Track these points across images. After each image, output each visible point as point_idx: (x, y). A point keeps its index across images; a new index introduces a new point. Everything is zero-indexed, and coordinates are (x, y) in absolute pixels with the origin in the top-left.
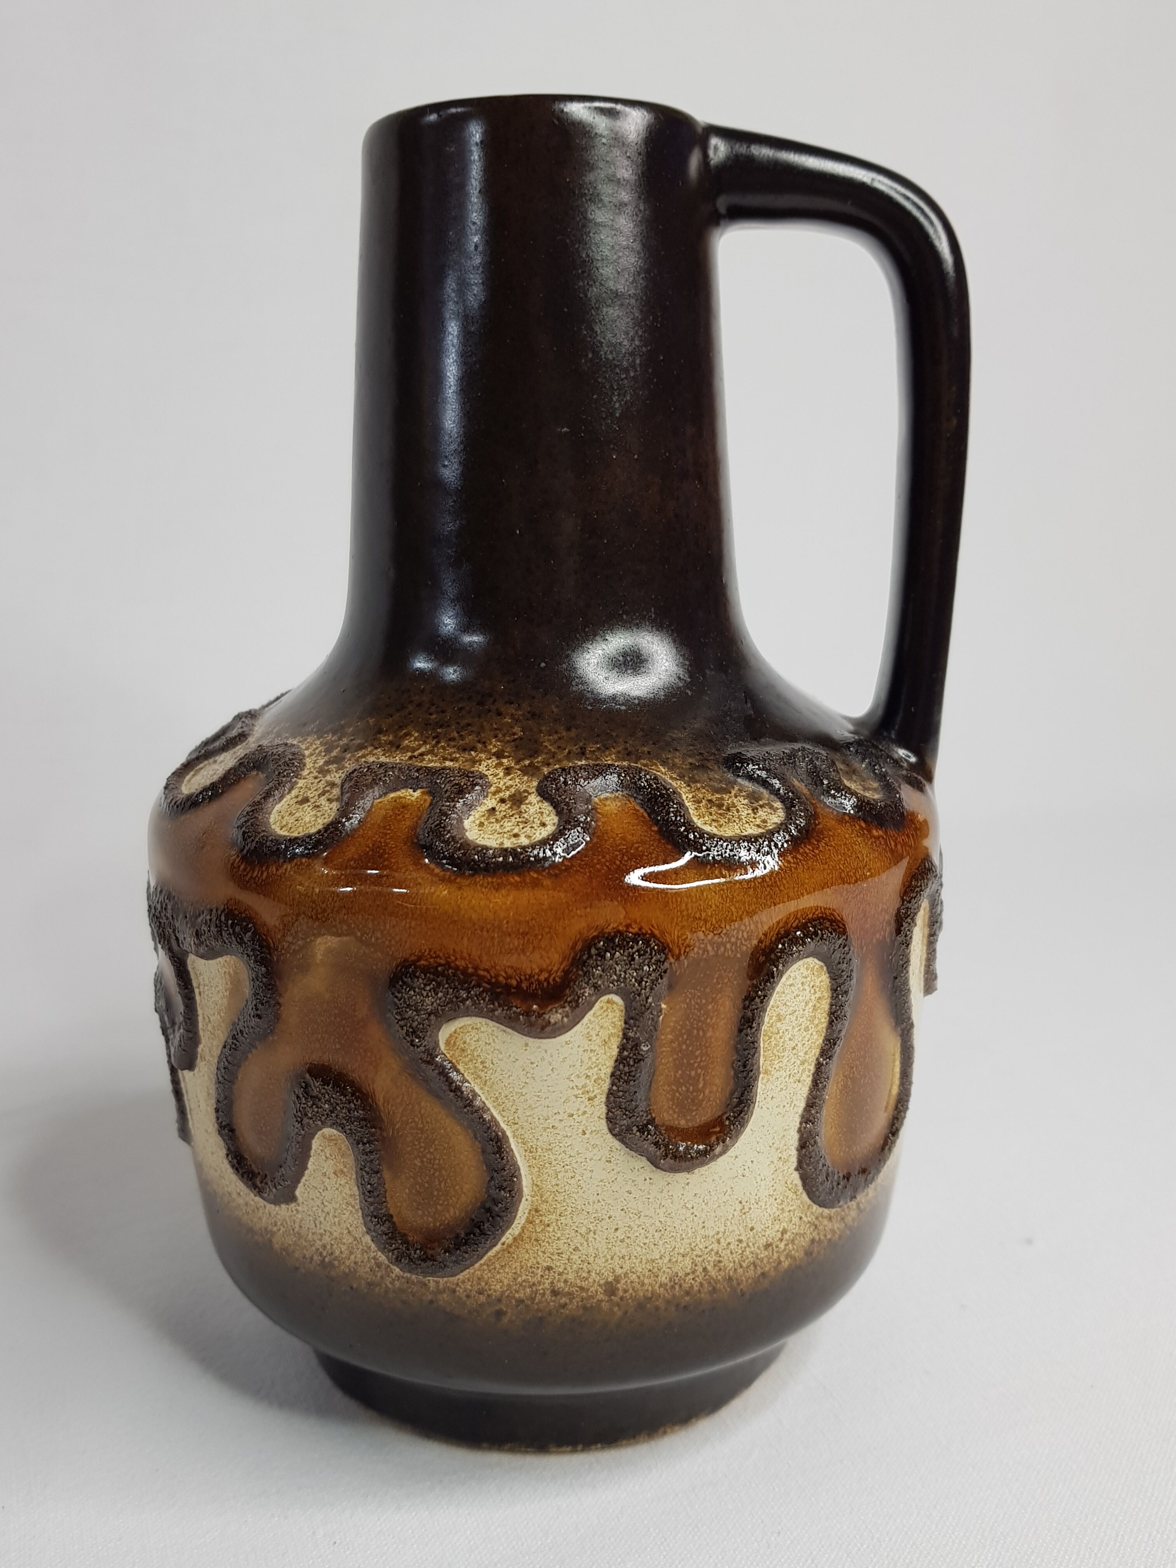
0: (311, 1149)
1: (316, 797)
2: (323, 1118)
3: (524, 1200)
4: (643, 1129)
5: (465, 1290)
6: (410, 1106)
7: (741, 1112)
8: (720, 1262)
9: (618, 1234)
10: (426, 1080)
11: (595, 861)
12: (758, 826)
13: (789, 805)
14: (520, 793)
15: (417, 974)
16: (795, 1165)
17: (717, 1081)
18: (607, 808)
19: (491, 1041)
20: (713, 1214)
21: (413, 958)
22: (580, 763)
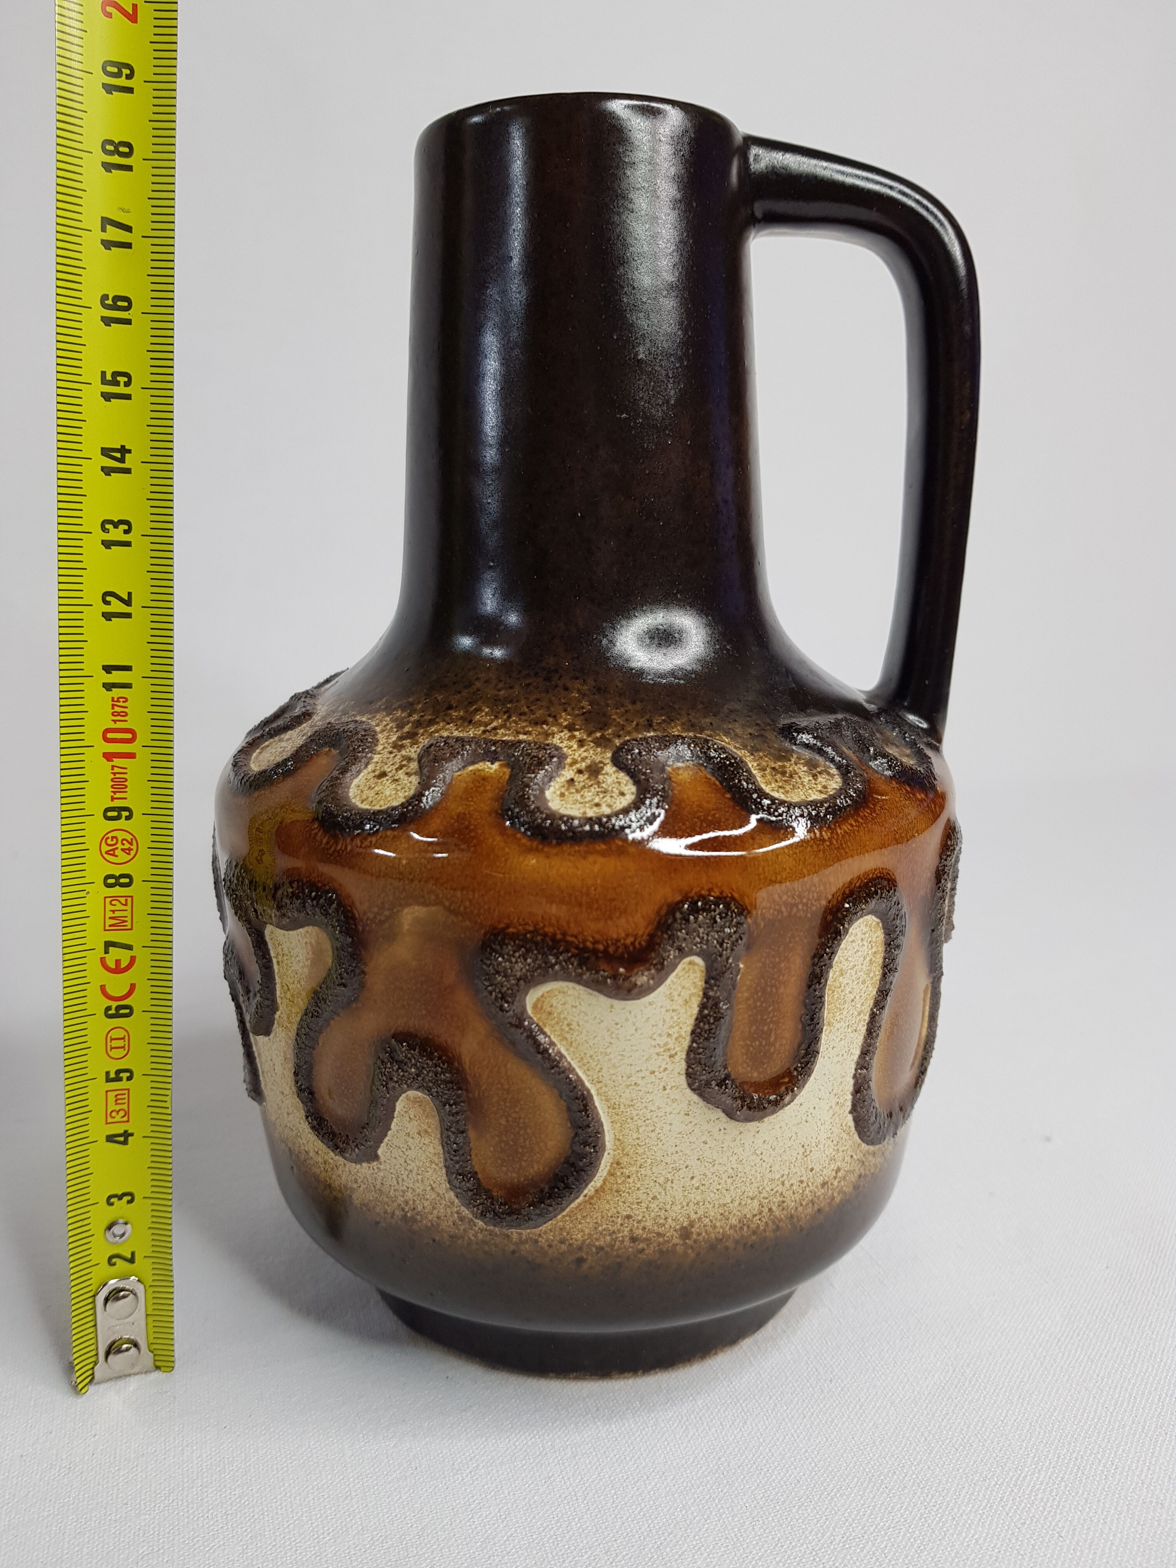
0: (394, 1111)
1: (394, 771)
2: (409, 1081)
3: (606, 1154)
4: (721, 1083)
5: (547, 1240)
6: (496, 1069)
7: (808, 1063)
8: (783, 1202)
9: (694, 1182)
10: (513, 1043)
11: (676, 828)
12: (820, 792)
13: (845, 771)
14: (596, 764)
15: (506, 941)
16: (849, 1108)
17: (787, 1035)
18: (680, 777)
19: (577, 1004)
20: (780, 1159)
21: (501, 926)
22: (649, 735)
